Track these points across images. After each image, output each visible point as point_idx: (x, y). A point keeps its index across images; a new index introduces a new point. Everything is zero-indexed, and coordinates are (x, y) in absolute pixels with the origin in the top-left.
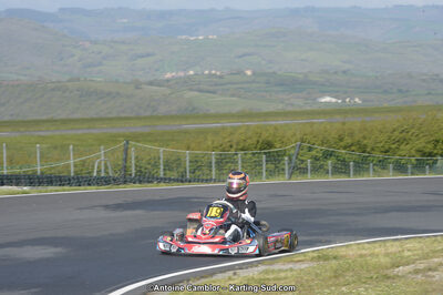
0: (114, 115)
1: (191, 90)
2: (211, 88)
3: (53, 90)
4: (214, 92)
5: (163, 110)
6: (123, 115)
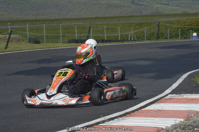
0: (122, 15)
1: (157, 4)
2: (167, 3)
3: (95, 4)
4: (168, 5)
5: (144, 13)
6: (126, 15)
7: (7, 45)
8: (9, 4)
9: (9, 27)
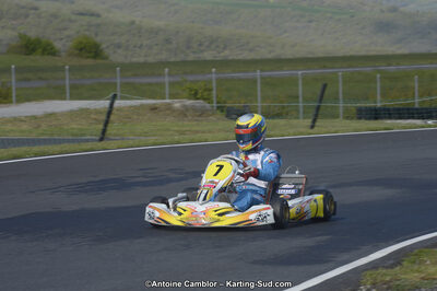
7: (104, 131)
8: (310, 22)
9: (214, 76)
